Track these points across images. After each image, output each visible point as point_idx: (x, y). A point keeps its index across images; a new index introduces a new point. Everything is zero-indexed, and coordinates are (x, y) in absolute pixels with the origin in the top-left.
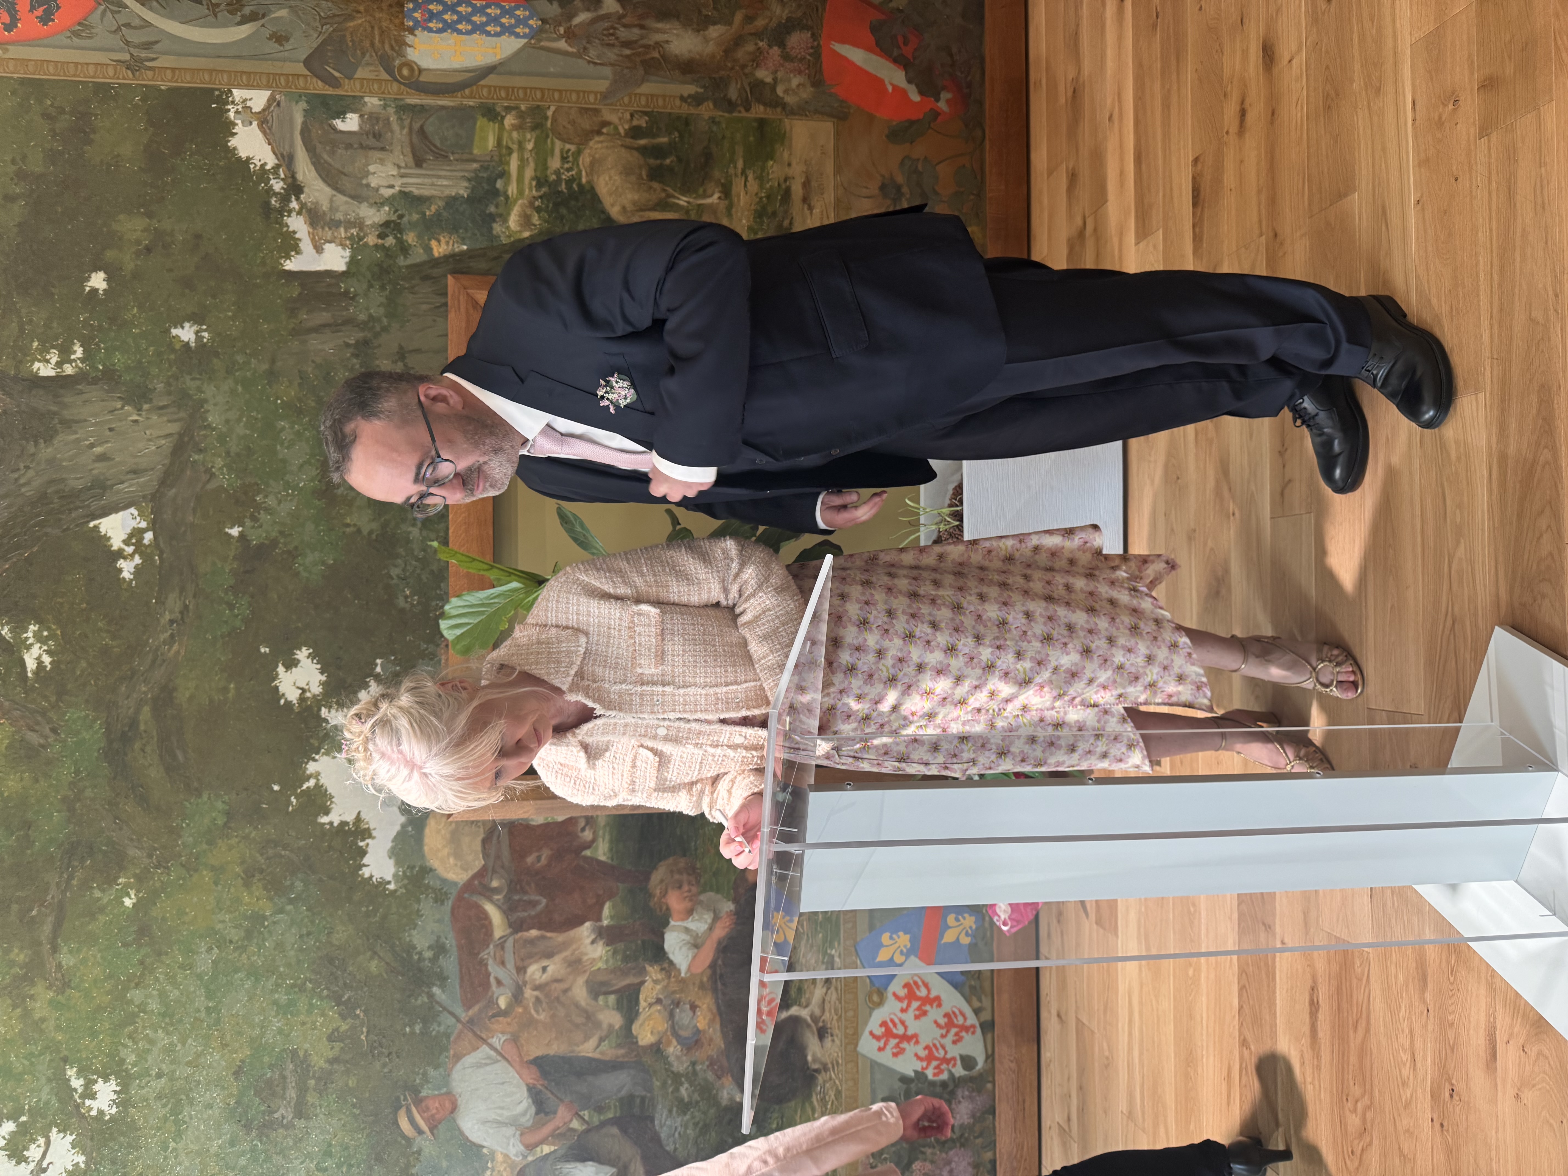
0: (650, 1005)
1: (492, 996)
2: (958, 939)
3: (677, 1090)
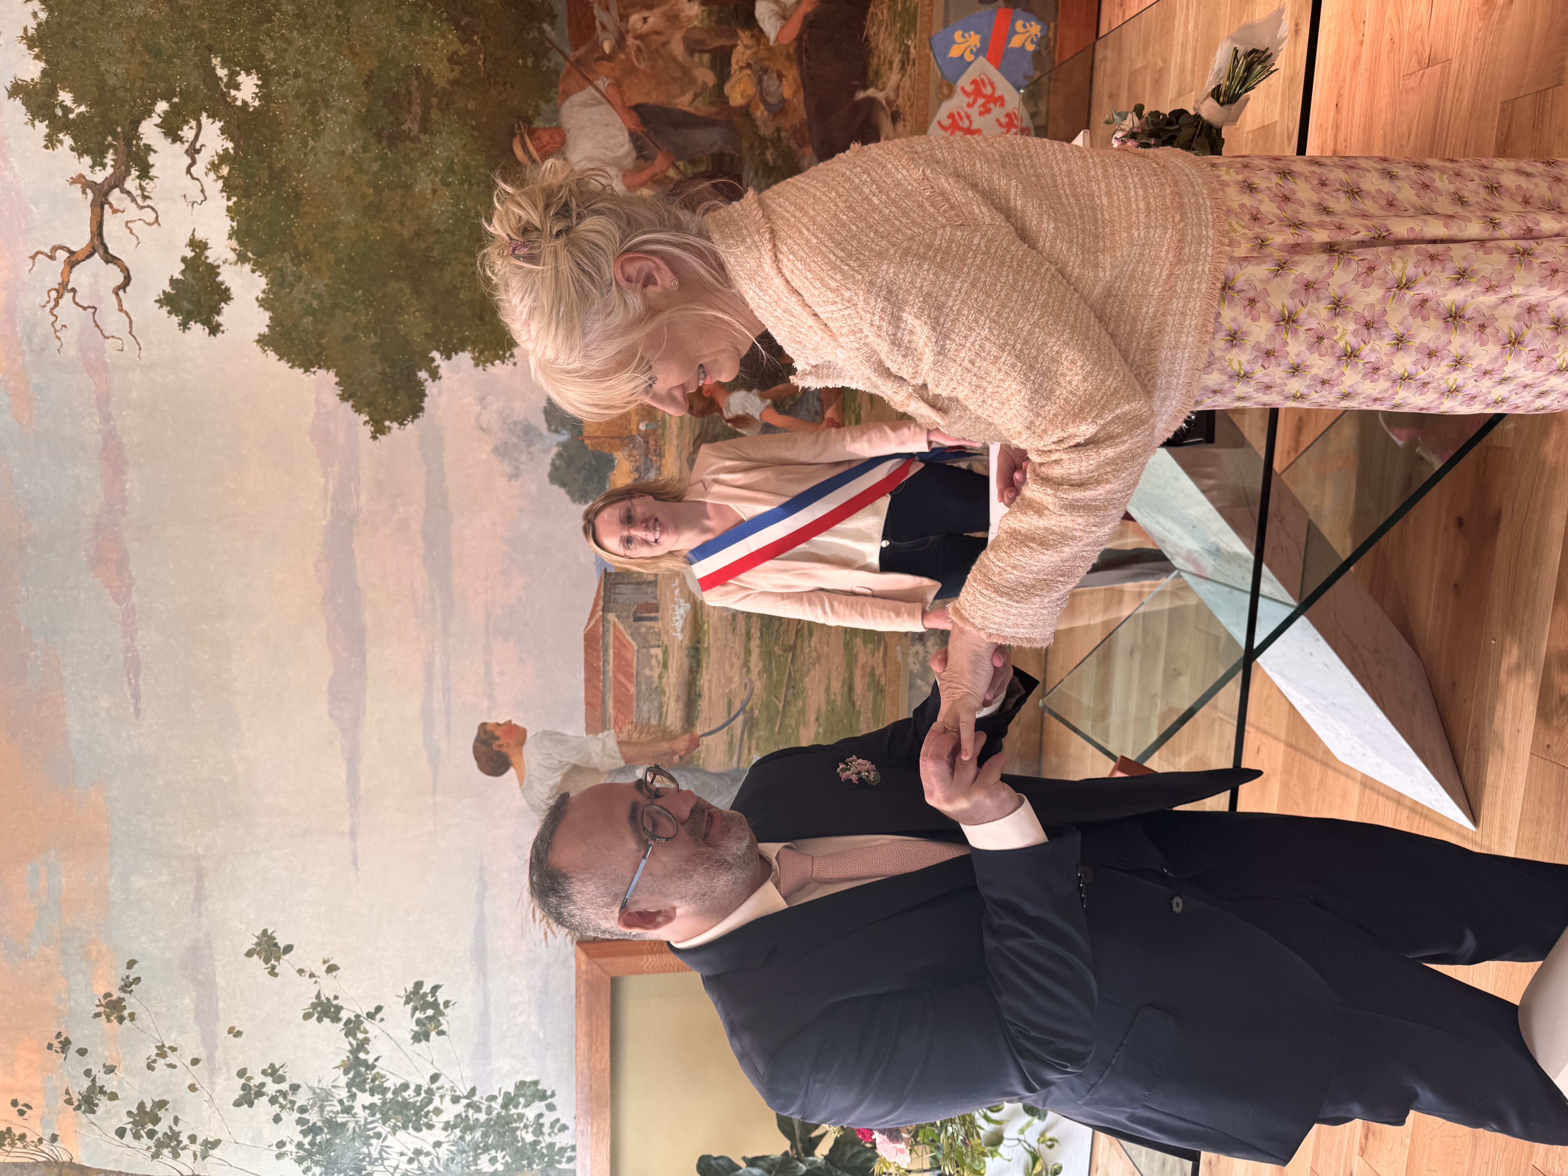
0: (741, 68)
1: (597, 40)
2: (1023, 45)
3: (762, 153)
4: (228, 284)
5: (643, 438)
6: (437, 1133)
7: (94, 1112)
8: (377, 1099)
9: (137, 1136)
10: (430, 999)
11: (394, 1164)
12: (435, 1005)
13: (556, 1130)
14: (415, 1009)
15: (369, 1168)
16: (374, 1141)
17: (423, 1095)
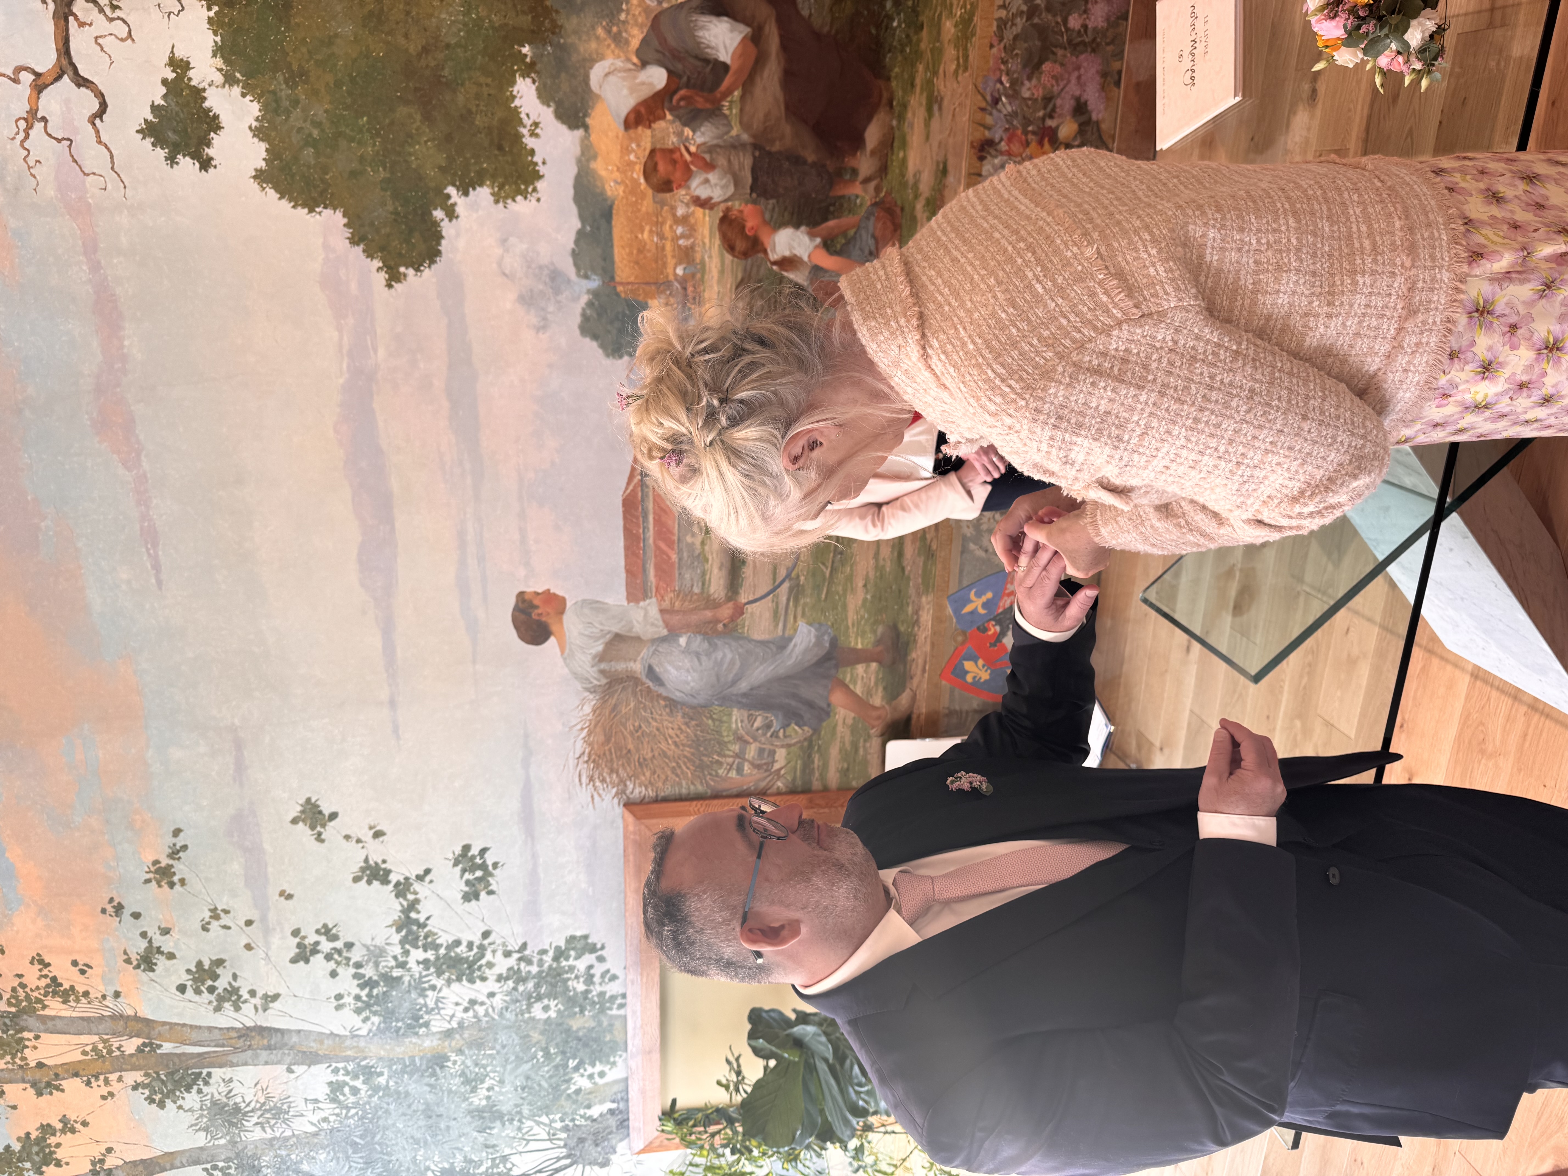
4: (216, 110)
5: (680, 283)
6: (491, 985)
7: (153, 970)
8: (430, 955)
9: (198, 992)
10: (478, 861)
11: (450, 1013)
12: (483, 867)
13: (606, 980)
14: (464, 871)
15: (426, 1017)
16: (430, 993)
17: (475, 950)
